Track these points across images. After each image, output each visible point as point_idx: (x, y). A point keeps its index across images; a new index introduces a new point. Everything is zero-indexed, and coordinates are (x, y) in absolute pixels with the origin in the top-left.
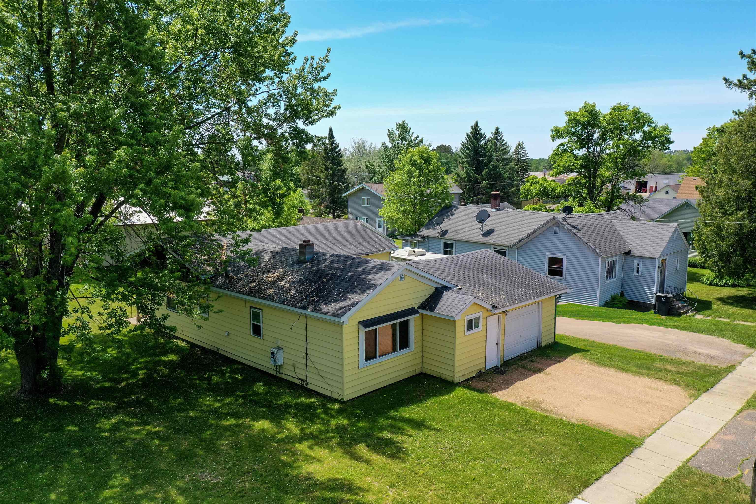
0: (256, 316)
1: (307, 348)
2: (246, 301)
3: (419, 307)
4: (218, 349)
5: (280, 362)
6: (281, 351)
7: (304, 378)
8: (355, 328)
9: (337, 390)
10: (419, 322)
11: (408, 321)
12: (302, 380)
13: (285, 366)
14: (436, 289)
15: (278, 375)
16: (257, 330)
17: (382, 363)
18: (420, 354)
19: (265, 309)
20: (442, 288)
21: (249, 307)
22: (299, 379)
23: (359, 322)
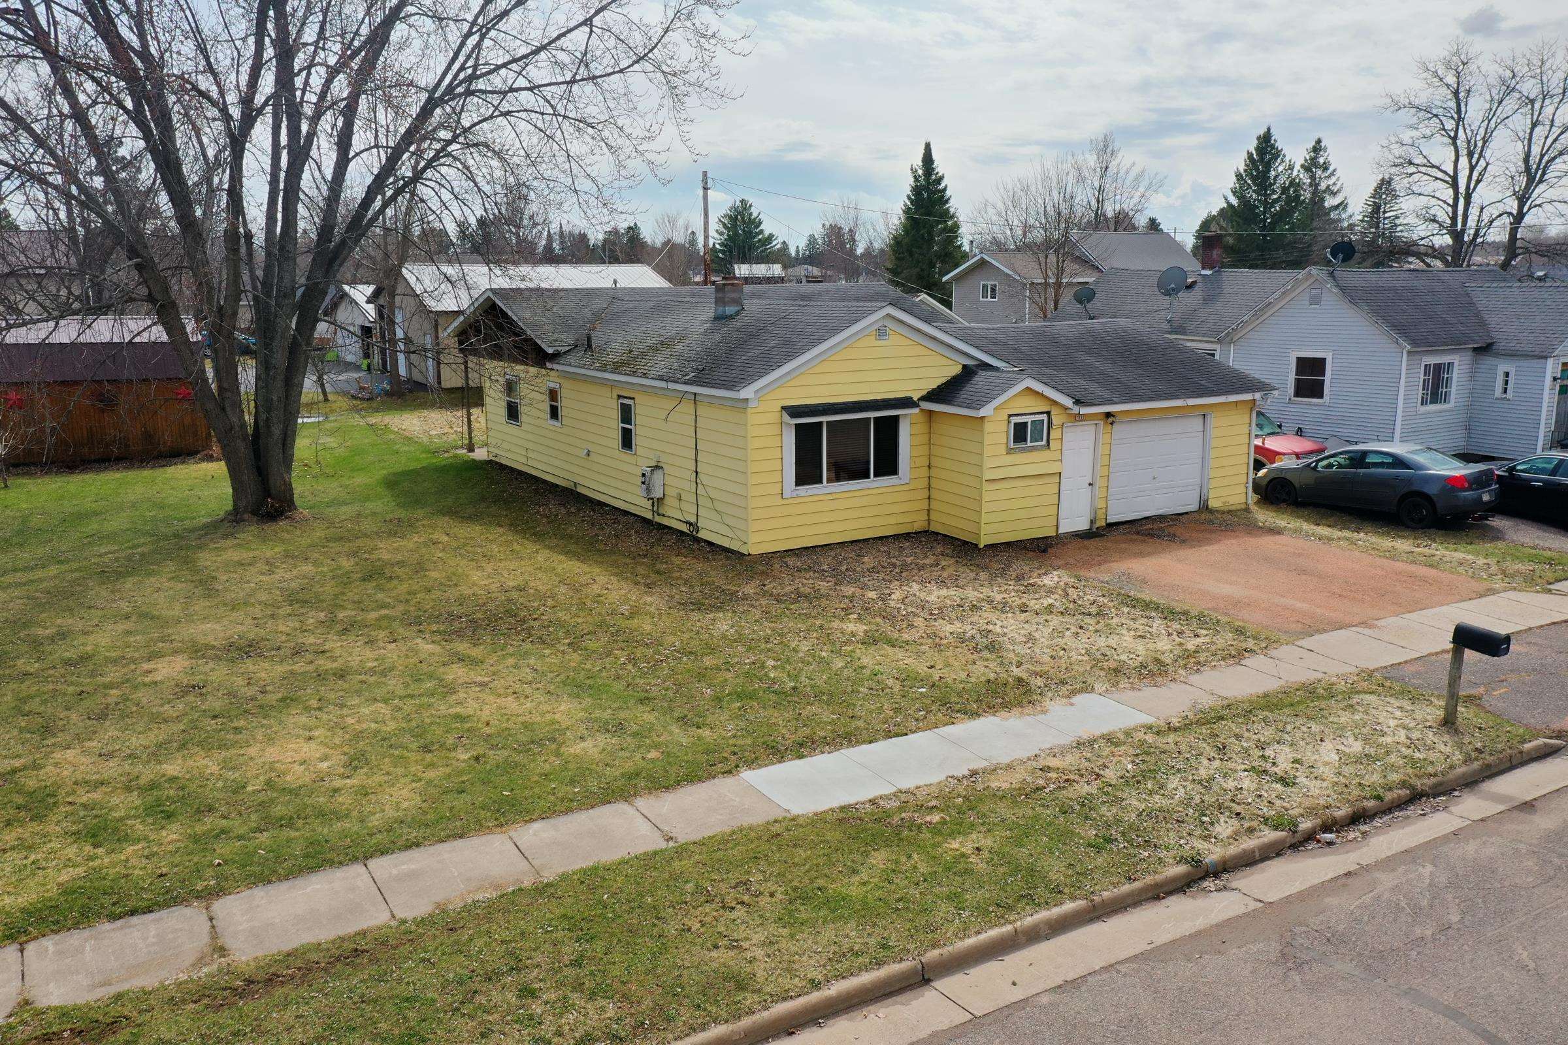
0: (626, 414)
1: (696, 461)
2: (611, 385)
3: (923, 398)
4: (575, 484)
5: (658, 493)
6: (660, 472)
7: (693, 519)
8: (775, 417)
9: (739, 533)
10: (922, 428)
11: (896, 419)
12: (691, 524)
13: (667, 501)
14: (965, 366)
15: (658, 519)
16: (627, 440)
17: (834, 496)
18: (925, 494)
19: (640, 398)
20: (977, 366)
21: (615, 397)
22: (687, 523)
23: (783, 408)
